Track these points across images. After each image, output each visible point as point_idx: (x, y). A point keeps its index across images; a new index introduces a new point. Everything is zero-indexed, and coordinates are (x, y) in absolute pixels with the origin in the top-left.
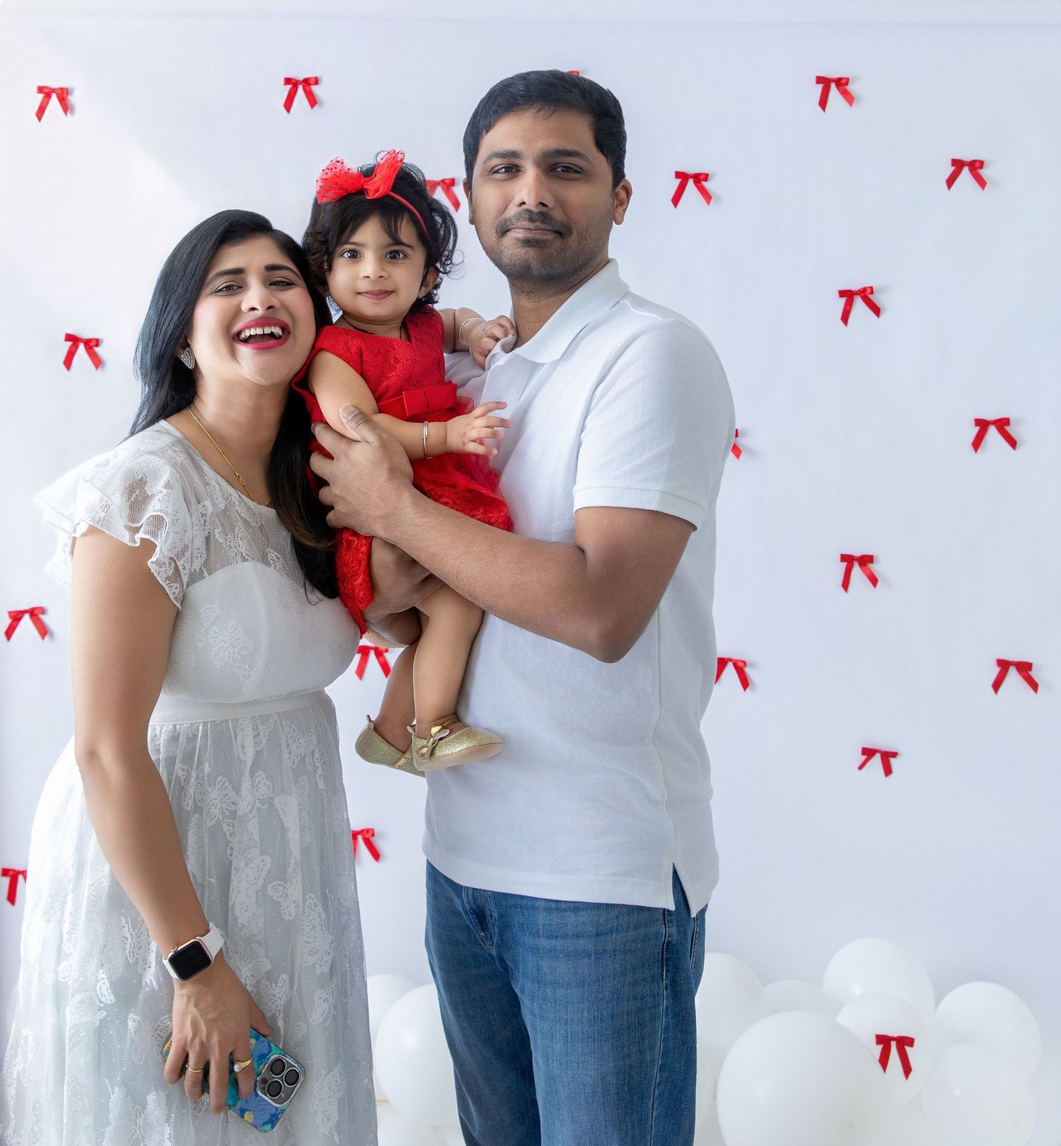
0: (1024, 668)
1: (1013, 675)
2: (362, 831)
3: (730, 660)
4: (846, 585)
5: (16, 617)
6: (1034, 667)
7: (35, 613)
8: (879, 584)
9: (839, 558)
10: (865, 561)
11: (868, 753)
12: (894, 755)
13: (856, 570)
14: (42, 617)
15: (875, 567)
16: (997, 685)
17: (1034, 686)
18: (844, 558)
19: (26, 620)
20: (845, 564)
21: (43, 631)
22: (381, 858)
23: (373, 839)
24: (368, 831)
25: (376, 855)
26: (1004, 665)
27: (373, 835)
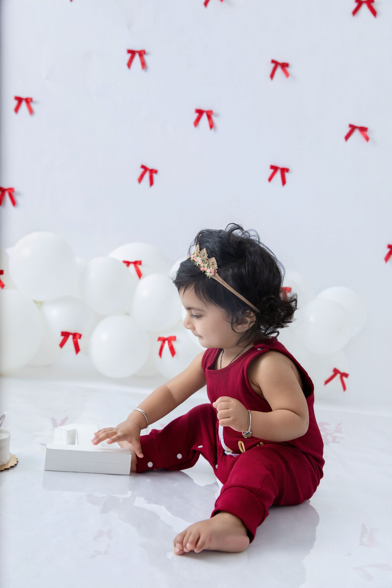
0: (363, 130)
1: (357, 133)
2: (8, 189)
3: (205, 111)
4: (272, 76)
6: (369, 130)
8: (290, 77)
9: (270, 61)
10: (284, 66)
11: (275, 168)
12: (287, 170)
13: (279, 70)
15: (288, 70)
16: (347, 137)
17: (367, 139)
18: (273, 61)
20: (274, 65)
22: (16, 205)
24: (11, 189)
25: (14, 203)
26: (353, 128)
27: (14, 192)
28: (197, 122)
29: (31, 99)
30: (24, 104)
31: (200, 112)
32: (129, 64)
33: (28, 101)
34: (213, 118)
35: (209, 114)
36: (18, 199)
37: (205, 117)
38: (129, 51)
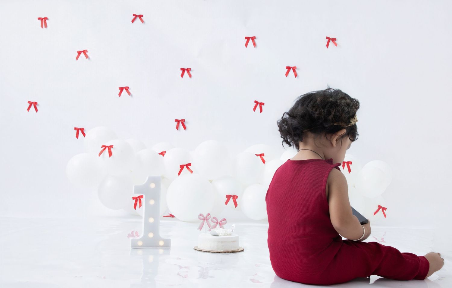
2: (182, 120)
3: (291, 67)
4: (327, 46)
5: (79, 53)
7: (85, 52)
8: (337, 46)
10: (334, 40)
13: (331, 42)
14: (87, 53)
15: (336, 42)
18: (327, 38)
19: (82, 54)
20: (328, 40)
21: (87, 57)
22: (186, 129)
23: (184, 122)
24: (183, 120)
25: (185, 128)
27: (184, 121)
28: (287, 74)
29: (190, 69)
30: (186, 72)
31: (289, 68)
32: (246, 45)
33: (188, 70)
34: (297, 70)
35: (294, 68)
36: (186, 125)
37: (292, 70)
38: (246, 38)
